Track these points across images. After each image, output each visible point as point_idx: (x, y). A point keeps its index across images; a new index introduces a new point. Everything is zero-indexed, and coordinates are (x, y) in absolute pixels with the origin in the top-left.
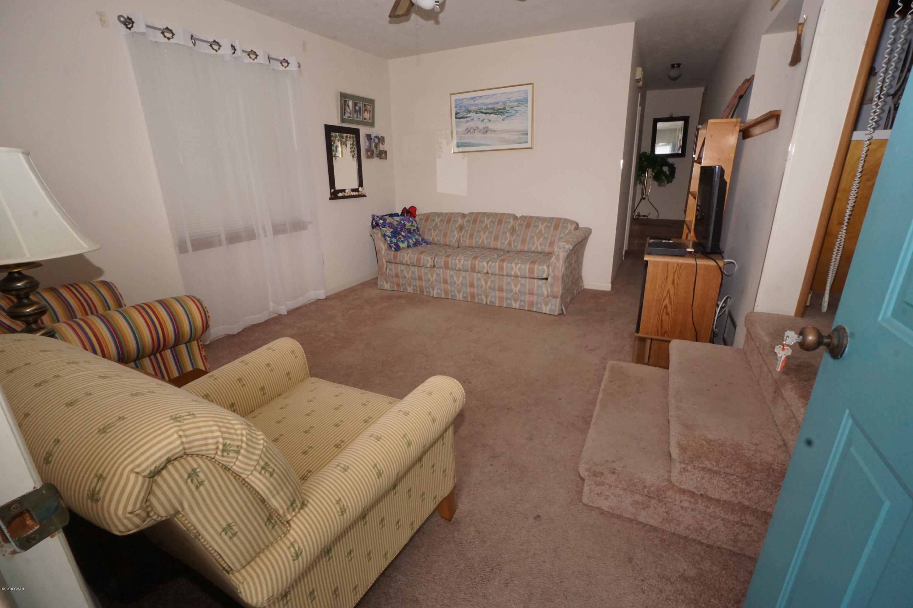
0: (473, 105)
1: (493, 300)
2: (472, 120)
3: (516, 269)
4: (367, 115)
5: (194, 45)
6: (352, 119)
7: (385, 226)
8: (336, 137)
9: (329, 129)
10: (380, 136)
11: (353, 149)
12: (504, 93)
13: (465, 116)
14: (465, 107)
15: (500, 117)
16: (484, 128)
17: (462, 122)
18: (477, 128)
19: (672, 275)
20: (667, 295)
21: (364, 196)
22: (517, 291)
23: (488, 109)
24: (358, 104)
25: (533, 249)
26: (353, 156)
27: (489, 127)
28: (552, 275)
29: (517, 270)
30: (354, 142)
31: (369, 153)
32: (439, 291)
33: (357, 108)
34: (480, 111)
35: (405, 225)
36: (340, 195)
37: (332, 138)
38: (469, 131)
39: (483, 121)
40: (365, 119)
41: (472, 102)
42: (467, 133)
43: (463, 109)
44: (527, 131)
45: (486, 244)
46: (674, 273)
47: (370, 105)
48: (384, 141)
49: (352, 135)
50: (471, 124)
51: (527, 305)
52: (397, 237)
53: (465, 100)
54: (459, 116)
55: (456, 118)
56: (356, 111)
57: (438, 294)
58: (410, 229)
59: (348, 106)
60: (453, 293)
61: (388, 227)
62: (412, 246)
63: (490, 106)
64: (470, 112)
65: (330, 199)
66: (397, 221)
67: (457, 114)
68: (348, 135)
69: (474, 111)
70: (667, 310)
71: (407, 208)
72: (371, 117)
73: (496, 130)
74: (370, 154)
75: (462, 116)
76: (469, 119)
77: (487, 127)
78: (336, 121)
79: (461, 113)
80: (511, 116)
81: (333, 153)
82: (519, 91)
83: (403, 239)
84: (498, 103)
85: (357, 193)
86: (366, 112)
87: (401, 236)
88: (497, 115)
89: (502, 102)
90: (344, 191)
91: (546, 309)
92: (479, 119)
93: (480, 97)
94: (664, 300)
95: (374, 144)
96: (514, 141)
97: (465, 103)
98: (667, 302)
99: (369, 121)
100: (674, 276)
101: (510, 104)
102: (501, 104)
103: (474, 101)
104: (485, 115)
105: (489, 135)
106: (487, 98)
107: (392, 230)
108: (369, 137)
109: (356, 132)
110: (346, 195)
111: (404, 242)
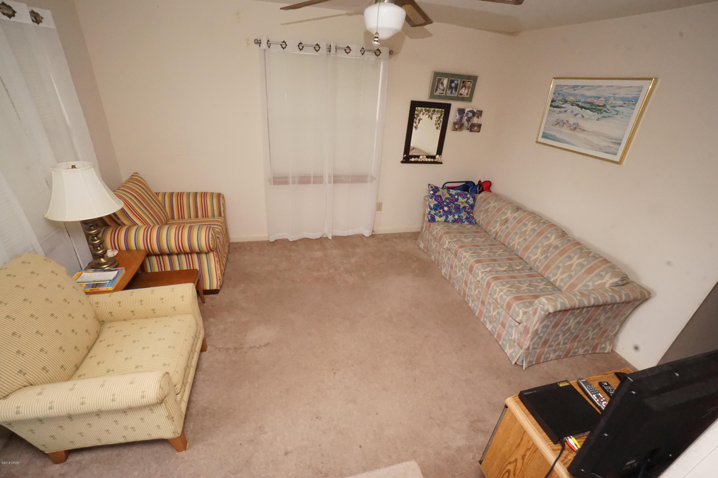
0: (571, 95)
1: (475, 308)
2: (566, 111)
3: (498, 295)
4: (464, 92)
7: (432, 197)
8: (421, 111)
9: (414, 105)
10: (475, 111)
11: (439, 122)
12: (612, 86)
13: (560, 105)
14: (563, 96)
15: (596, 115)
16: (574, 124)
17: (554, 112)
18: (567, 121)
21: (441, 163)
22: (493, 315)
23: (585, 102)
24: (456, 82)
25: (552, 280)
26: (437, 128)
27: (580, 125)
28: (525, 324)
29: (499, 297)
30: (441, 115)
31: (457, 126)
32: (446, 272)
33: (453, 85)
34: (577, 103)
35: (457, 200)
36: (413, 159)
37: (416, 112)
38: (559, 123)
39: (576, 115)
40: (461, 94)
41: (572, 91)
42: (556, 125)
43: (560, 98)
44: (621, 140)
47: (471, 82)
48: (481, 115)
49: (440, 110)
50: (563, 116)
51: (496, 333)
52: (437, 210)
53: (565, 87)
54: (554, 104)
55: (551, 106)
56: (451, 88)
57: (445, 274)
58: (460, 205)
59: (442, 84)
60: (454, 281)
61: (433, 199)
62: (450, 221)
63: (589, 100)
64: (566, 102)
65: (402, 162)
66: (451, 195)
67: (553, 101)
68: (436, 109)
69: (570, 102)
71: (482, 181)
72: (469, 93)
73: (586, 129)
74: (459, 126)
75: (557, 104)
76: (563, 110)
77: (578, 124)
78: (424, 97)
79: (557, 102)
80: (609, 117)
81: (414, 124)
82: (631, 87)
83: (442, 214)
84: (599, 98)
85: (432, 160)
86: (464, 88)
87: (441, 211)
88: (594, 112)
89: (605, 98)
90: (418, 157)
91: (508, 351)
92: (572, 112)
93: (583, 87)
95: (466, 118)
96: (600, 149)
97: (565, 90)
98: (512, 468)
99: (466, 96)
101: (614, 102)
102: (603, 99)
103: (575, 90)
104: (580, 109)
105: (577, 133)
106: (589, 90)
107: (436, 203)
108: (461, 111)
109: (447, 108)
110: (419, 160)
111: (442, 217)
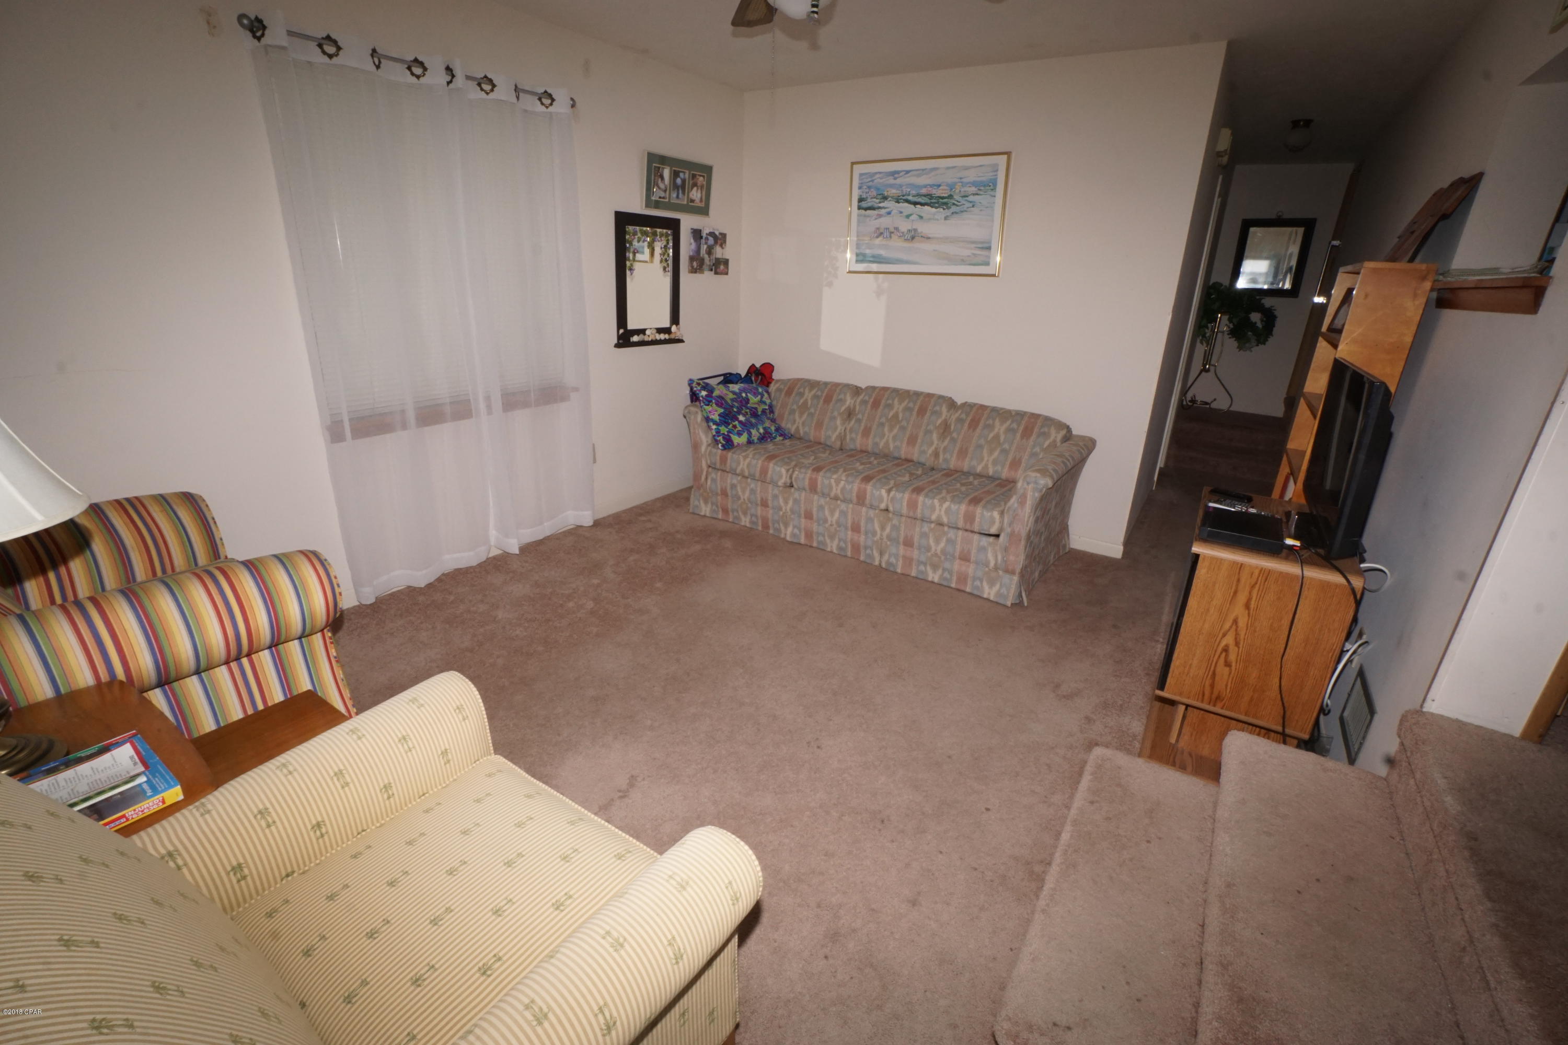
0: (892, 186)
1: (893, 560)
2: (889, 213)
3: (940, 510)
4: (696, 194)
5: (378, 67)
6: (667, 200)
7: (710, 401)
8: (635, 233)
9: (623, 221)
10: (717, 233)
11: (666, 256)
12: (954, 167)
13: (876, 205)
14: (878, 189)
15: (940, 213)
16: (909, 231)
17: (868, 216)
18: (897, 229)
19: (1248, 589)
20: (1231, 627)
21: (680, 341)
22: (939, 552)
23: (918, 195)
24: (681, 175)
25: (979, 469)
26: (664, 269)
27: (919, 231)
28: (1009, 530)
29: (943, 513)
30: (668, 243)
31: (695, 264)
32: (796, 531)
33: (679, 181)
34: (904, 198)
35: (747, 400)
36: (635, 339)
37: (627, 237)
38: (882, 233)
39: (908, 217)
40: (692, 201)
41: (891, 181)
42: (877, 237)
43: (874, 193)
44: (990, 242)
45: (891, 449)
46: (1253, 587)
47: (703, 176)
48: (725, 242)
49: (665, 231)
50: (885, 222)
51: (955, 578)
52: (729, 424)
53: (878, 176)
54: (864, 204)
55: (859, 208)
56: (675, 187)
57: (793, 535)
58: (756, 409)
59: (662, 178)
60: (821, 538)
61: (714, 405)
62: (756, 441)
63: (924, 191)
64: (885, 198)
65: (618, 346)
66: (734, 393)
67: (861, 200)
68: (659, 230)
69: (892, 197)
70: (1227, 656)
71: (758, 365)
72: (704, 198)
73: (930, 236)
74: (697, 265)
75: (870, 204)
76: (883, 211)
77: (915, 230)
78: (637, 206)
79: (869, 200)
80: (962, 212)
81: (628, 263)
82: (981, 166)
83: (740, 429)
84: (939, 186)
85: (667, 336)
86: (695, 189)
87: (736, 423)
88: (936, 208)
89: (948, 185)
90: (642, 332)
91: (990, 592)
92: (901, 212)
93: (907, 172)
94: (1224, 635)
95: (705, 247)
96: (963, 260)
97: (878, 181)
98: (1229, 640)
99: (700, 205)
100: (1250, 593)
101: (962, 190)
102: (946, 188)
103: (895, 179)
104: (912, 206)
105: (916, 245)
106: (918, 176)
107: (721, 410)
108: (697, 234)
109: (673, 226)
110: (646, 339)
111: (742, 435)
